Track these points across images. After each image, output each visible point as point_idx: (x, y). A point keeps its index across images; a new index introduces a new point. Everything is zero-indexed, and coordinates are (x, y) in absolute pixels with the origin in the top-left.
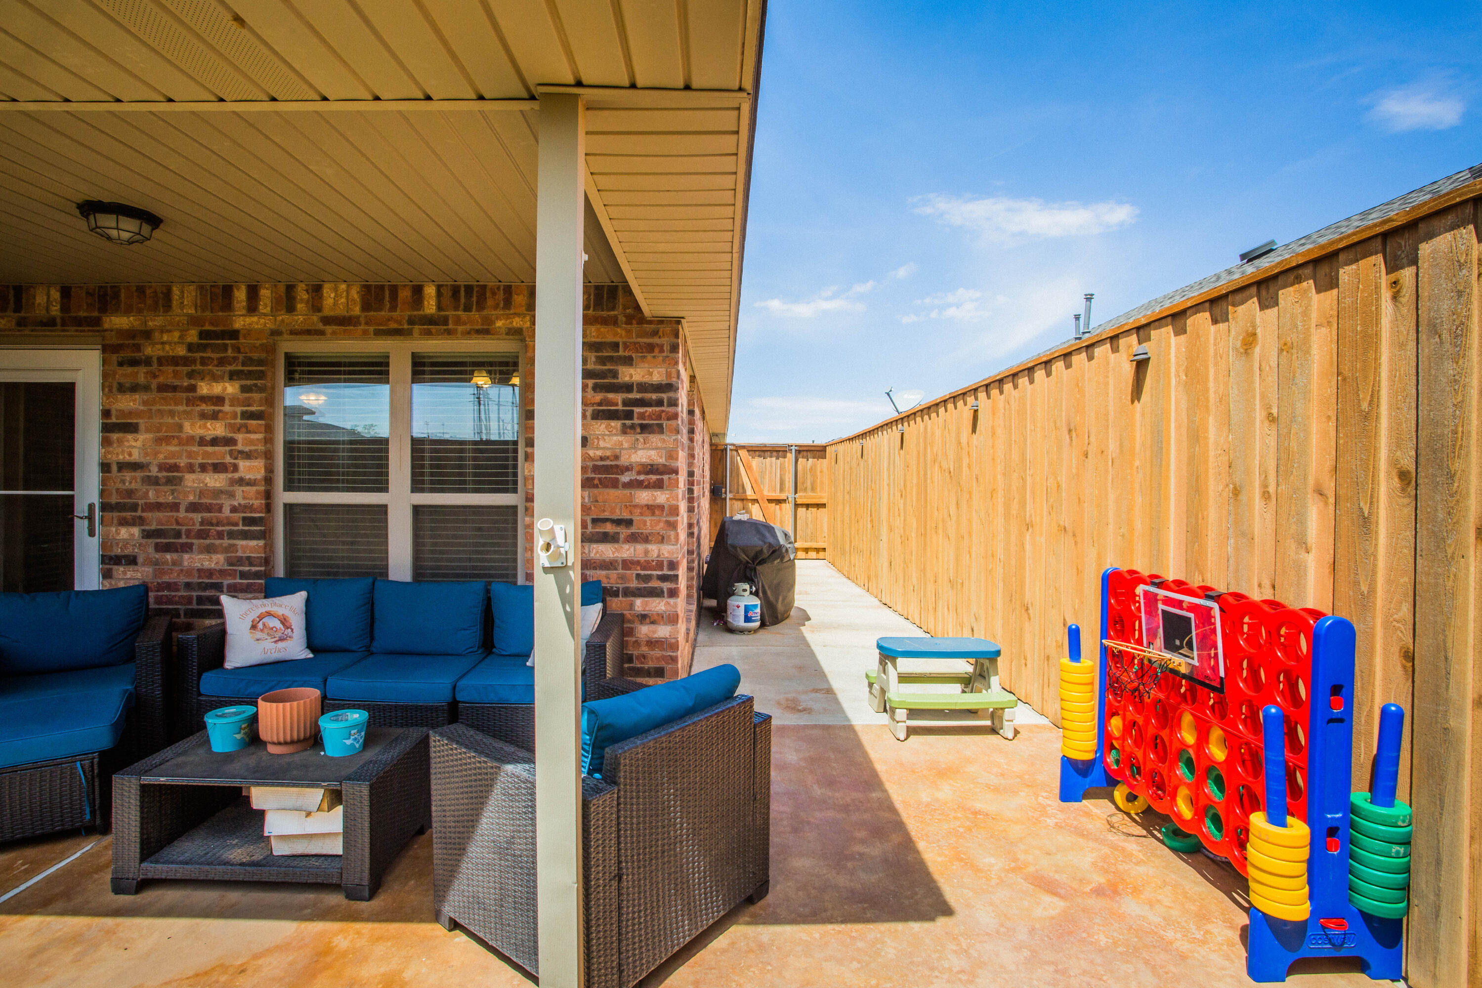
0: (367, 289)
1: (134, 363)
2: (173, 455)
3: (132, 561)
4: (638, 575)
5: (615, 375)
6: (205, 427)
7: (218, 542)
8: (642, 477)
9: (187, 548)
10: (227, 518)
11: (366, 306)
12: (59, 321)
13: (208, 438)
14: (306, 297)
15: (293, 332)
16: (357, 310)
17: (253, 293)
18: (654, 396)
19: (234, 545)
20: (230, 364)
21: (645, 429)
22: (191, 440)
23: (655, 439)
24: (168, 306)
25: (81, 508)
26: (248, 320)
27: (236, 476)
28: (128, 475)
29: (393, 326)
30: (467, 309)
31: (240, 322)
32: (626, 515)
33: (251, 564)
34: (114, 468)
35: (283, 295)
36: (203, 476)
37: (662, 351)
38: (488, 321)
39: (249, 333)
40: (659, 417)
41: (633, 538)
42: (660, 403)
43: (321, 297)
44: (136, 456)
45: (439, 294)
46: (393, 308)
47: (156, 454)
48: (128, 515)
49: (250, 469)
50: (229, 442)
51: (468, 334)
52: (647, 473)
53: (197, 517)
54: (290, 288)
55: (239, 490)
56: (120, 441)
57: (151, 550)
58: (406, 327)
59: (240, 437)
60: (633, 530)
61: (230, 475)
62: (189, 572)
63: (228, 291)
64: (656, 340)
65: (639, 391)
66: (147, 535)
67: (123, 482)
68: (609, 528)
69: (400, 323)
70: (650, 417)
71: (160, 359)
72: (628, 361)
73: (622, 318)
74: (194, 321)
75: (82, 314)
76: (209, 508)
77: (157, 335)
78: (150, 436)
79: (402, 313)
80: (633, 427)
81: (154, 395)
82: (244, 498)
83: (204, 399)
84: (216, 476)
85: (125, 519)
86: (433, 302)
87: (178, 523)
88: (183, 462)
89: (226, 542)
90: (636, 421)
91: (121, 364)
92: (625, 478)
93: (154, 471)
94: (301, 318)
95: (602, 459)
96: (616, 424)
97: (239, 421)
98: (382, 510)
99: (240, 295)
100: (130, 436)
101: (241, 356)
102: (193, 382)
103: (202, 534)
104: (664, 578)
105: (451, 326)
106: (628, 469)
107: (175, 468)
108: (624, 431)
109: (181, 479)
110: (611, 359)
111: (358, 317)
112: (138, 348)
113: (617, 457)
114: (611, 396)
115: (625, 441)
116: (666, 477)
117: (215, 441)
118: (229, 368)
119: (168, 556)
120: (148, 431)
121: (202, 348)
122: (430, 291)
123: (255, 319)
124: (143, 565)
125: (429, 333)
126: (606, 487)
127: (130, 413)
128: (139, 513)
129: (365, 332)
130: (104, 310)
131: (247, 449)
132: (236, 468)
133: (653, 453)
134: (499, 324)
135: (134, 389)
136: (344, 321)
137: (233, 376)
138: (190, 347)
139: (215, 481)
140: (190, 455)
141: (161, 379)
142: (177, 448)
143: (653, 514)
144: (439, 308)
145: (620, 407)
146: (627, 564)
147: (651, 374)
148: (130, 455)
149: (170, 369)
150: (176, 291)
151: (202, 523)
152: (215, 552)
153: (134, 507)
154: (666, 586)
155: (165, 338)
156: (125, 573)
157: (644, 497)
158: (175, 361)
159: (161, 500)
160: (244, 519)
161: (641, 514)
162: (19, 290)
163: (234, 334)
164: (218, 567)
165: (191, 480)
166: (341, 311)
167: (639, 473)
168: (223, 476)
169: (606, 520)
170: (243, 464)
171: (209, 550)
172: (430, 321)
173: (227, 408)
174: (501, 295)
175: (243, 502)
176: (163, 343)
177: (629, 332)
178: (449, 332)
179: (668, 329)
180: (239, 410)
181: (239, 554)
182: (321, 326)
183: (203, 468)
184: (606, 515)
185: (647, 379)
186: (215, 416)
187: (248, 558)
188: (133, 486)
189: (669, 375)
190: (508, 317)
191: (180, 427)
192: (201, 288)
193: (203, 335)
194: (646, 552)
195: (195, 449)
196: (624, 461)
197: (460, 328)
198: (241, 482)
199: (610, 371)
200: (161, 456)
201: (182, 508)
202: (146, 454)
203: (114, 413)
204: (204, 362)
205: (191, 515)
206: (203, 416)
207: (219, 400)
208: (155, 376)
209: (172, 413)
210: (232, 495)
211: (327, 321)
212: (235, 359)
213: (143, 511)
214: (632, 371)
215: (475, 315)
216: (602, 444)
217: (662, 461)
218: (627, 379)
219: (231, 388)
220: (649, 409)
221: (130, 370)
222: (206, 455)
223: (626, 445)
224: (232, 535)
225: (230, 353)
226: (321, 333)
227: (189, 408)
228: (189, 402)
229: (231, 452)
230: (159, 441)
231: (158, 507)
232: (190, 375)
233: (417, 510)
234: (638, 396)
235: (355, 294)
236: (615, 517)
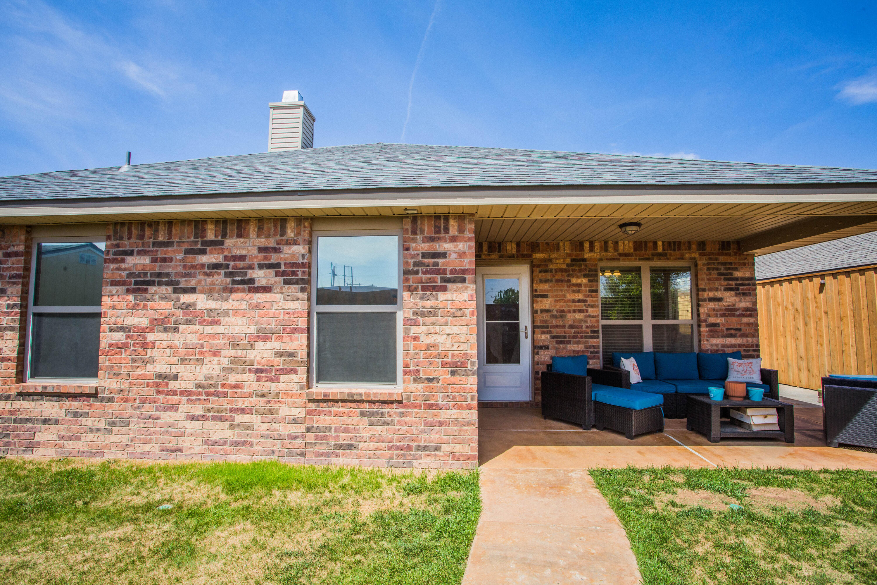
0: (635, 243)
1: (546, 271)
2: (562, 306)
3: (547, 348)
4: (744, 350)
5: (731, 274)
6: (575, 295)
7: (581, 340)
8: (744, 313)
9: (569, 342)
10: (585, 330)
11: (635, 250)
12: (515, 255)
13: (576, 300)
14: (612, 246)
15: (607, 259)
16: (632, 251)
17: (592, 245)
18: (747, 282)
19: (588, 341)
20: (583, 271)
21: (744, 294)
22: (569, 301)
23: (748, 298)
24: (558, 249)
25: (522, 328)
26: (590, 255)
27: (588, 314)
28: (544, 314)
29: (646, 257)
30: (674, 250)
31: (587, 255)
32: (739, 327)
33: (594, 348)
34: (539, 312)
35: (603, 245)
36: (574, 314)
37: (749, 265)
38: (682, 255)
39: (590, 260)
40: (749, 290)
41: (742, 336)
42: (749, 285)
43: (618, 246)
44: (548, 307)
45: (663, 245)
46: (646, 250)
47: (555, 306)
48: (545, 330)
49: (593, 311)
50: (584, 301)
51: (675, 259)
52: (746, 311)
53: (573, 330)
54: (606, 243)
55: (589, 320)
56: (541, 302)
57: (554, 343)
58: (651, 257)
59: (588, 299)
60: (742, 332)
61: (585, 314)
62: (569, 352)
63: (582, 244)
64: (746, 261)
65: (741, 280)
66: (553, 337)
67: (543, 317)
68: (732, 332)
69: (649, 255)
70: (746, 290)
71: (556, 270)
72: (736, 269)
73: (733, 253)
74: (568, 255)
75: (525, 253)
76: (577, 327)
77: (554, 260)
78: (553, 299)
79: (649, 252)
80: (739, 294)
81: (554, 283)
82: (591, 323)
83: (574, 285)
84: (579, 314)
85: (544, 331)
86: (661, 248)
87: (565, 333)
88: (566, 309)
89: (584, 340)
90: (740, 292)
91: (540, 272)
92: (738, 313)
93: (555, 313)
94: (610, 254)
95: (728, 306)
96: (733, 293)
97: (588, 293)
98: (640, 327)
99: (587, 245)
100: (545, 299)
101: (588, 269)
102: (569, 278)
103: (575, 337)
104: (754, 351)
105: (668, 257)
106: (739, 309)
107: (563, 311)
108: (736, 295)
109: (565, 316)
110: (729, 269)
111: (632, 254)
112: (547, 265)
113: (734, 305)
114: (730, 282)
115: (737, 299)
116: (753, 312)
117: (579, 301)
118: (582, 273)
119: (561, 346)
120: (552, 297)
121: (572, 265)
122: (660, 243)
123: (593, 254)
124: (551, 349)
125: (660, 259)
126: (731, 316)
127: (545, 291)
128: (549, 329)
129: (635, 259)
130: (533, 251)
131: (592, 304)
132: (587, 311)
133: (747, 303)
134: (687, 256)
135: (546, 281)
136: (627, 255)
137: (585, 276)
138: (568, 265)
139: (579, 316)
140: (569, 306)
141: (557, 277)
142: (564, 304)
143: (749, 326)
144: (664, 250)
145: (734, 286)
146: (740, 345)
147: (745, 274)
148: (545, 306)
149: (560, 273)
150: (561, 244)
151: (574, 333)
152: (580, 344)
153: (547, 327)
154: (755, 353)
155: (558, 261)
156: (544, 353)
157: (745, 320)
158: (562, 270)
159: (558, 324)
160: (591, 331)
161: (745, 327)
162: (500, 244)
163: (585, 260)
164: (582, 350)
165: (570, 316)
166: (626, 251)
167: (743, 311)
168: (583, 314)
169: (731, 329)
170: (590, 310)
171: (578, 343)
172: (660, 255)
173: (583, 288)
174: (687, 245)
175: (591, 324)
176: (557, 264)
177: (736, 258)
178: (668, 259)
179: (750, 257)
180: (588, 289)
181: (589, 344)
182: (618, 257)
183: (574, 311)
184: (731, 327)
185: (743, 276)
186: (578, 291)
187: (593, 346)
188: (547, 318)
189: (751, 274)
190: (690, 253)
191: (564, 296)
192: (571, 243)
193: (572, 260)
194: (747, 341)
195: (571, 304)
196: (737, 306)
197: (671, 257)
198: (590, 316)
199: (730, 273)
200: (558, 307)
201: (566, 327)
202: (552, 306)
203: (538, 290)
204: (573, 270)
205: (570, 330)
206: (574, 291)
207: (580, 285)
208: (554, 276)
209: (561, 290)
210: (586, 322)
211: (620, 255)
212: (585, 269)
213: (551, 328)
214: (738, 273)
215: (677, 252)
216: (728, 300)
217: (751, 306)
218: (736, 276)
219: (584, 281)
220: (745, 287)
221: (544, 274)
222: (575, 306)
223: (737, 301)
224: (586, 337)
225: (583, 267)
226: (619, 259)
227: (568, 289)
228: (568, 286)
229: (585, 305)
230: (556, 301)
231: (557, 326)
232: (568, 276)
233: (654, 326)
234: (741, 282)
235: (631, 245)
236: (735, 328)
